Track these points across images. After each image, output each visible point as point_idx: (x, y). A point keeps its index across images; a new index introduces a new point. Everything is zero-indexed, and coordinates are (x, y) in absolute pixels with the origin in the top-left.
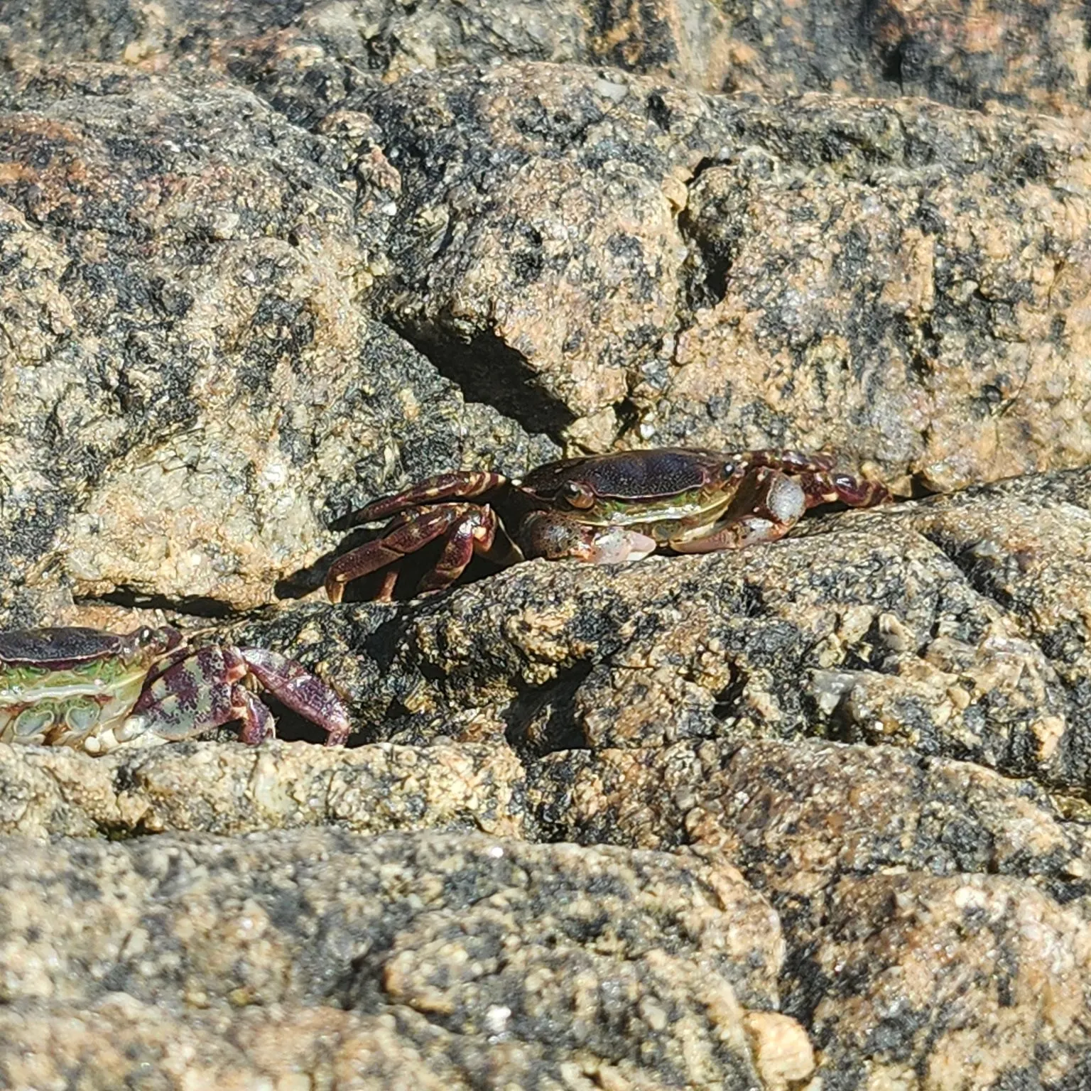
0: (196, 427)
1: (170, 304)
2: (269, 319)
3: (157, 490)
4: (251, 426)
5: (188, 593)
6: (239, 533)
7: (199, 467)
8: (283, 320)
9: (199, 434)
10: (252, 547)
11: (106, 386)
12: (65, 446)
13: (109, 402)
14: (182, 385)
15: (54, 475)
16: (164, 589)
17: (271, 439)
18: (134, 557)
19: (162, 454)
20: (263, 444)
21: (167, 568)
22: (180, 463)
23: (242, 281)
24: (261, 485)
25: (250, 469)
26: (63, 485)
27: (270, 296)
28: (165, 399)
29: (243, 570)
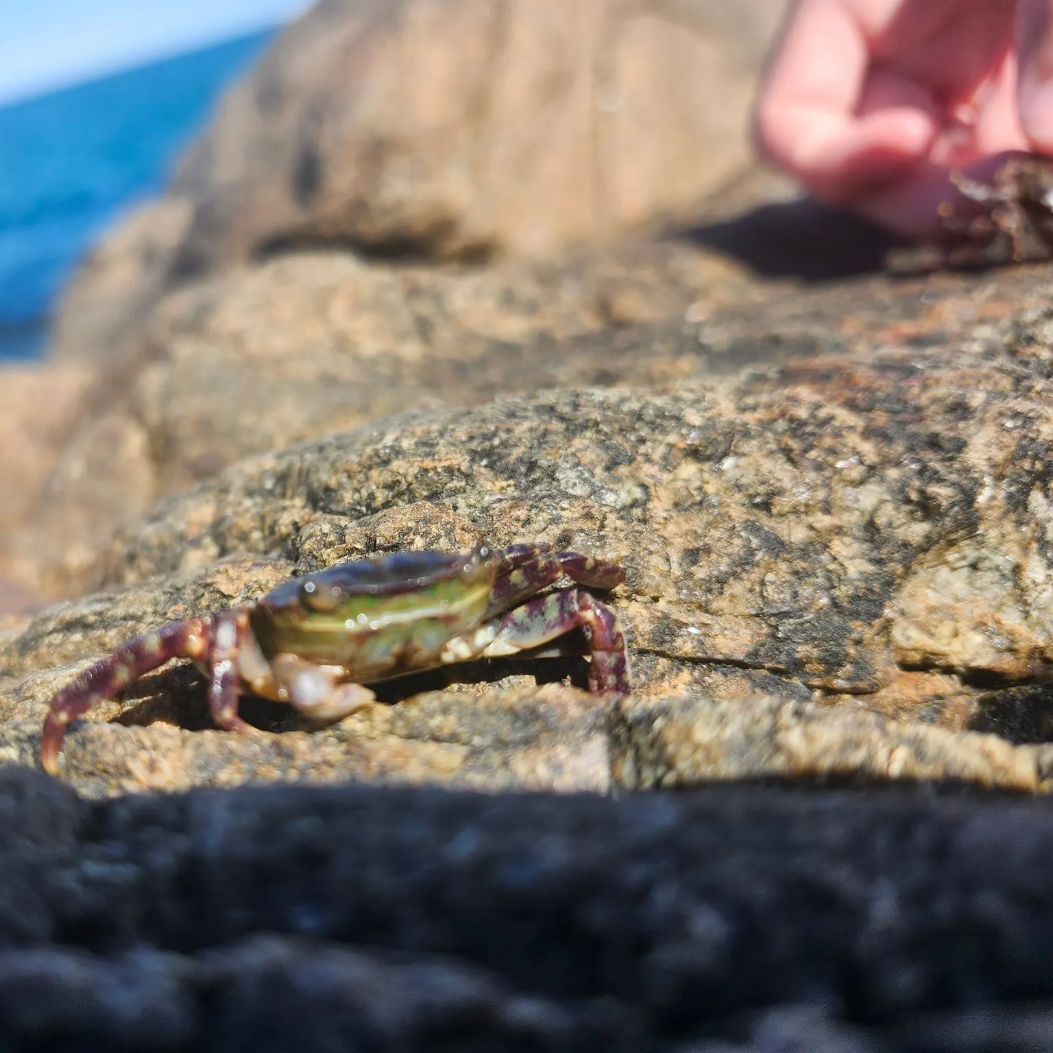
0: (979, 532)
1: (947, 445)
2: (1025, 456)
3: (947, 584)
4: (1016, 536)
5: (974, 664)
6: (1011, 619)
7: (980, 565)
8: (1036, 457)
9: (979, 538)
10: (1022, 628)
11: (908, 501)
12: (885, 541)
13: (912, 512)
14: (968, 498)
15: (879, 562)
16: (955, 660)
17: (1031, 547)
18: (931, 635)
19: (951, 556)
20: (1025, 549)
21: (956, 646)
22: (964, 563)
23: (1002, 428)
24: (1026, 581)
25: (1017, 569)
26: (885, 569)
27: (1025, 437)
28: (956, 509)
29: (1016, 646)
